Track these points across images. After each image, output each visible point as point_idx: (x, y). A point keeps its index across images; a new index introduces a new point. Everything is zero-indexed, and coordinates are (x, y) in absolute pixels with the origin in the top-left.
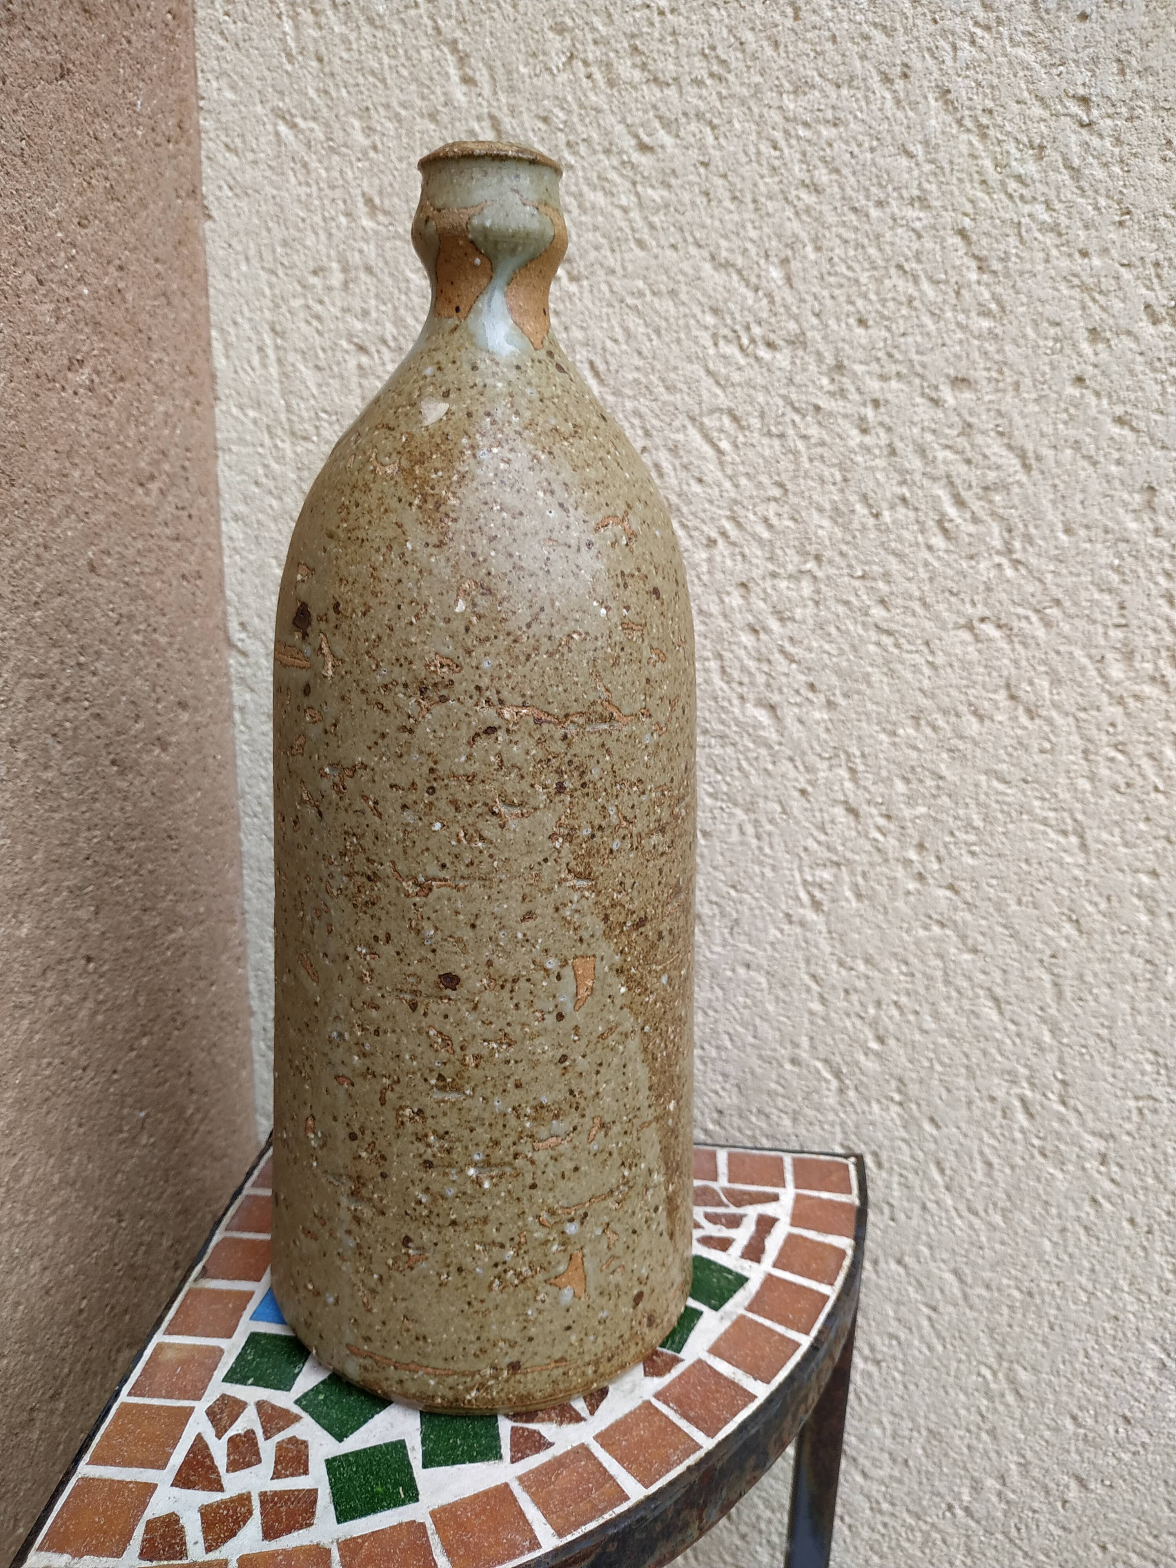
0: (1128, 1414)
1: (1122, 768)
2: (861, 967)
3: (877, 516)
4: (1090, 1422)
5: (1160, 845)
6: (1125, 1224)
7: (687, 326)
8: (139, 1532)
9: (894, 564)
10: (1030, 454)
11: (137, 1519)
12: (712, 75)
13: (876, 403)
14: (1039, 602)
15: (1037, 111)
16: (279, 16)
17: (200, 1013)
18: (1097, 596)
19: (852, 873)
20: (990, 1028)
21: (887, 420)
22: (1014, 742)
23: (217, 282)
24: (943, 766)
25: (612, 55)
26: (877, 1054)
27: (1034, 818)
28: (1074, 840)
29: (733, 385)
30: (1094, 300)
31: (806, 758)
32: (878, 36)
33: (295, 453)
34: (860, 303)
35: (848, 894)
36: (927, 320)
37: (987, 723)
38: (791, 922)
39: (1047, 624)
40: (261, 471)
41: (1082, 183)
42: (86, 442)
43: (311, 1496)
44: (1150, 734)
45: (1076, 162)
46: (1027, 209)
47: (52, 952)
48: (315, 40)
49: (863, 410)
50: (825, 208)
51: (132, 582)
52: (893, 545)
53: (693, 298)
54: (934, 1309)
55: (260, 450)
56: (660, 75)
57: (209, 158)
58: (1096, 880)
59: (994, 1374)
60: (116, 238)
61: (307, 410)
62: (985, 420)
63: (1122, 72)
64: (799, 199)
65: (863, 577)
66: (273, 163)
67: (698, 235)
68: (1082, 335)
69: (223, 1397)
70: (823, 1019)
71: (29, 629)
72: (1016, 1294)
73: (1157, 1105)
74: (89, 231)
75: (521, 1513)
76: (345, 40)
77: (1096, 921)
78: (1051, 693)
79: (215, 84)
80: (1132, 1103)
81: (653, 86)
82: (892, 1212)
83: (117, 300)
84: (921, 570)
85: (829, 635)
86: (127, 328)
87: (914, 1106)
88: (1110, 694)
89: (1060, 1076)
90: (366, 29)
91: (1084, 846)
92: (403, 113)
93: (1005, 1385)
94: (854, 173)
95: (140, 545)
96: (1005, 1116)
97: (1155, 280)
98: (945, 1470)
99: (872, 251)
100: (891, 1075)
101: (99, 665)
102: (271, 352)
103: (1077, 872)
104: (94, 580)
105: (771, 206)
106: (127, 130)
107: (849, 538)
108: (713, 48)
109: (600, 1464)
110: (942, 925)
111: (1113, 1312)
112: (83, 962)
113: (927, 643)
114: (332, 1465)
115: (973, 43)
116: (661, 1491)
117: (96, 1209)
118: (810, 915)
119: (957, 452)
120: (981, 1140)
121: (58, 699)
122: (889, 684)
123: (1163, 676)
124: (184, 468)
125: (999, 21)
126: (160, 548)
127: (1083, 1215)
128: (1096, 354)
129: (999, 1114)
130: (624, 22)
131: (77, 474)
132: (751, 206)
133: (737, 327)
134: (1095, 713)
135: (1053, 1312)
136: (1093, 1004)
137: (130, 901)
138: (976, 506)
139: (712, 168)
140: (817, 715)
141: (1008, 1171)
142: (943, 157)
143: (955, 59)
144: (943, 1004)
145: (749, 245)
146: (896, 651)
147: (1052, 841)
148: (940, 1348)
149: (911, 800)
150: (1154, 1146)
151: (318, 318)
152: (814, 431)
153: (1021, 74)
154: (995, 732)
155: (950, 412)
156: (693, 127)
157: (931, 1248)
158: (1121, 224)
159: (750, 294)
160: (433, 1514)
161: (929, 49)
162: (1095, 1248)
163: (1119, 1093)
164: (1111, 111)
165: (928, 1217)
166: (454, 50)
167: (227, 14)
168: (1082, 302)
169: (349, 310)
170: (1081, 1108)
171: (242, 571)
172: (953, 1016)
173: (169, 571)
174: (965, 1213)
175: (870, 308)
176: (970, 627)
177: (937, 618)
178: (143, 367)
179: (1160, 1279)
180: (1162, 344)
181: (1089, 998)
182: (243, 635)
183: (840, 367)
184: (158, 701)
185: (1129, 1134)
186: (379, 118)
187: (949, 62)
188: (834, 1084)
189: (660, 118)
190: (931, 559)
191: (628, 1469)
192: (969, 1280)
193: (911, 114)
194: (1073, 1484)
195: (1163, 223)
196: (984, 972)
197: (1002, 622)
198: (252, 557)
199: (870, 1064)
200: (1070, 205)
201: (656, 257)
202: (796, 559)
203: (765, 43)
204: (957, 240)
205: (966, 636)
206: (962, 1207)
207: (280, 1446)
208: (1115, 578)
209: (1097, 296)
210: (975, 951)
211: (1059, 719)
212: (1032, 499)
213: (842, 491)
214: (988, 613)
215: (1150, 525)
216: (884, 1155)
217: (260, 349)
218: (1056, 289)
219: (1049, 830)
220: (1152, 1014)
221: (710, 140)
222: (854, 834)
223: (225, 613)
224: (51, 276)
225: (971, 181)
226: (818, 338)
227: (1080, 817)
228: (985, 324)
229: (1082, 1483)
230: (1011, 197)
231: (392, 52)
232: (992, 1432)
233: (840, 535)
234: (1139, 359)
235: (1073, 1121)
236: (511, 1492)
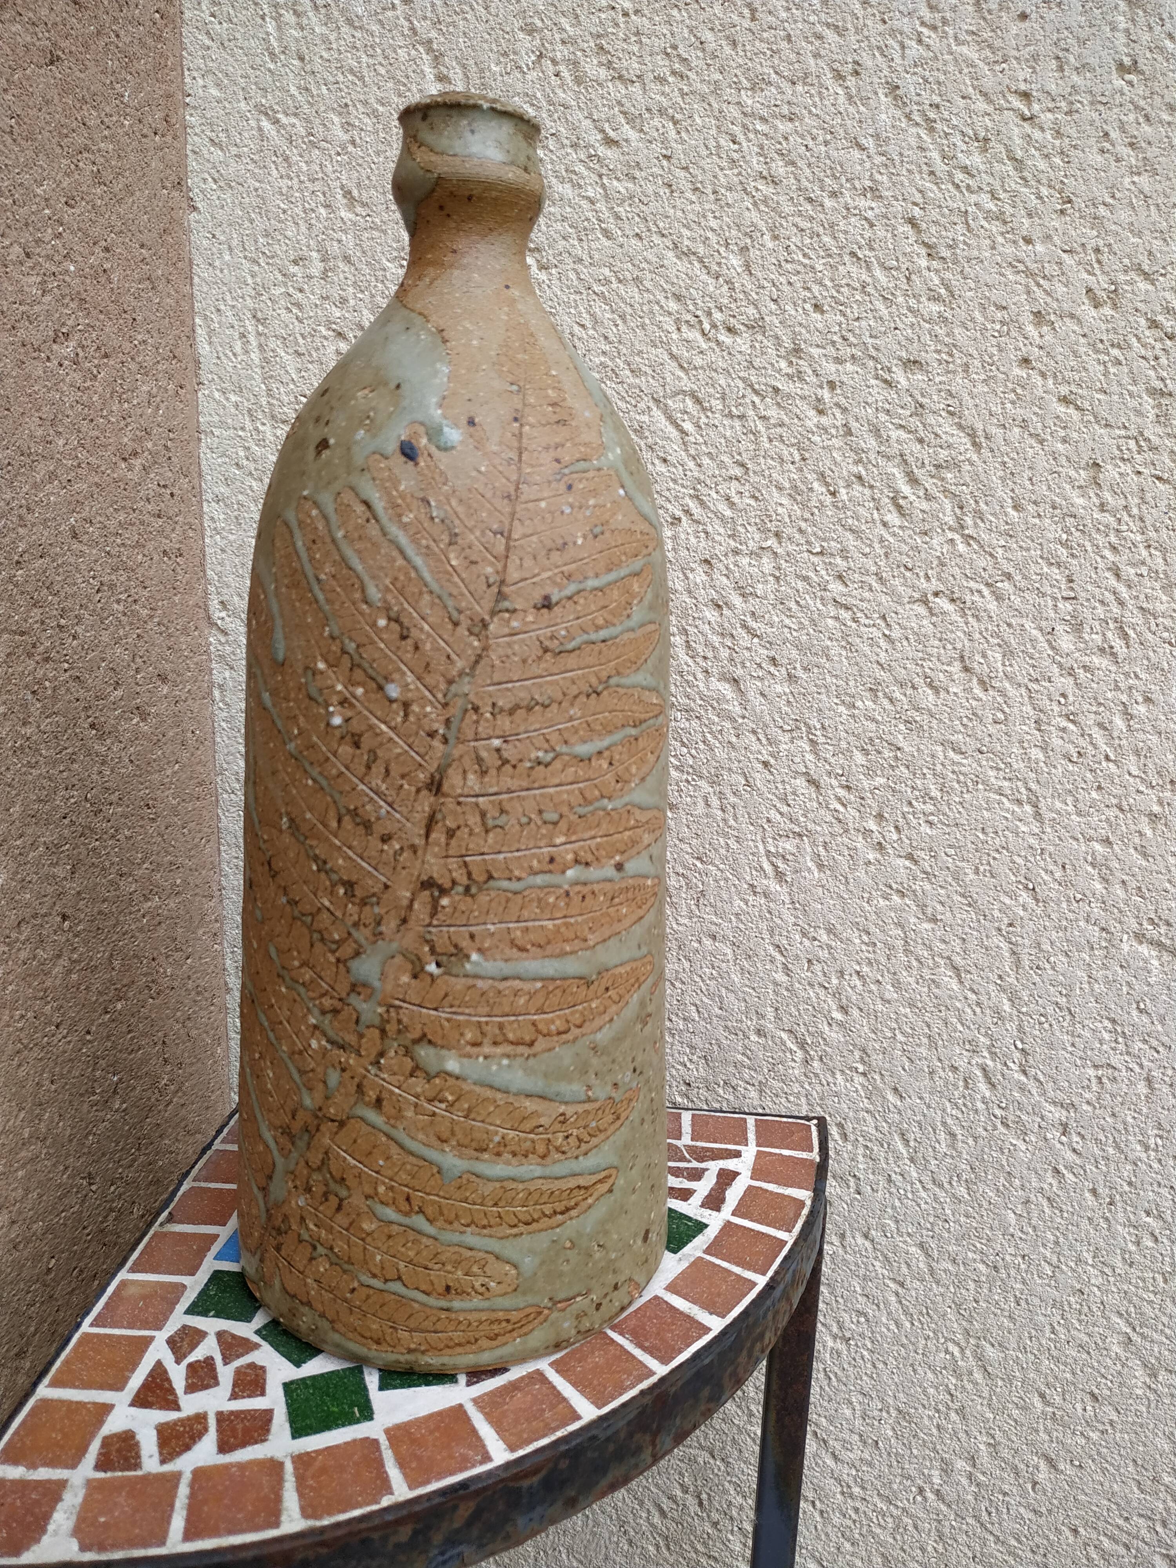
0: (1096, 1391)
1: (1073, 738)
2: (824, 937)
3: (833, 494)
4: (1058, 1400)
5: (1112, 813)
6: (1087, 1195)
7: (651, 312)
8: (95, 1447)
9: (850, 540)
10: (980, 433)
11: (93, 1435)
12: (674, 73)
13: (832, 385)
14: (990, 576)
15: (981, 105)
16: (263, 18)
17: (176, 984)
18: (1045, 569)
19: (814, 844)
20: (950, 997)
21: (843, 401)
22: (969, 713)
23: (201, 271)
24: (900, 737)
25: (579, 53)
26: (840, 1024)
27: (989, 788)
28: (1028, 808)
29: (696, 368)
30: (1039, 285)
31: (768, 731)
32: (831, 36)
33: (275, 435)
34: (816, 288)
35: (810, 864)
36: (880, 305)
37: (943, 694)
38: (755, 893)
39: (999, 598)
40: (242, 454)
41: (1026, 174)
42: (70, 412)
43: (266, 1416)
44: (1100, 704)
45: (1019, 154)
46: (973, 198)
47: (27, 905)
48: (297, 40)
49: (819, 392)
50: (782, 198)
51: (113, 552)
52: (850, 521)
53: (657, 285)
54: (902, 1285)
55: (241, 433)
56: (624, 72)
57: (195, 152)
58: (1052, 848)
59: (962, 1350)
60: (102, 220)
61: (287, 394)
62: (936, 402)
63: (1061, 69)
64: (757, 190)
65: (821, 553)
66: (256, 157)
67: (661, 225)
68: (1027, 318)
69: (185, 1327)
70: (787, 990)
71: (11, 587)
72: (982, 1267)
73: (1116, 1074)
74: (77, 211)
75: (474, 1431)
76: (325, 40)
77: (1050, 889)
78: (1004, 665)
79: (201, 82)
80: (1091, 1072)
81: (618, 83)
82: (857, 1185)
83: (103, 280)
84: (877, 545)
85: (790, 610)
86: (112, 307)
87: (877, 1077)
88: (1060, 666)
89: (1020, 1046)
90: (345, 29)
91: (1038, 815)
92: (381, 109)
93: (972, 1362)
94: (809, 165)
95: (122, 517)
96: (966, 1087)
97: (1096, 266)
98: (915, 1452)
99: (826, 239)
100: (854, 1045)
101: (79, 629)
102: (252, 338)
103: (1032, 841)
104: (76, 546)
105: (730, 197)
106: (114, 119)
107: (807, 515)
108: (675, 47)
109: (554, 1388)
110: (903, 895)
111: (1078, 1287)
112: (59, 919)
113: (884, 618)
114: (289, 1388)
115: (920, 42)
116: (614, 1412)
117: (66, 1168)
118: (774, 886)
119: (910, 432)
120: (944, 1110)
121: (37, 658)
122: (847, 658)
123: (1112, 647)
124: (166, 447)
125: (945, 22)
126: (142, 523)
127: (1046, 1186)
128: (1041, 336)
129: (961, 1083)
130: (591, 23)
131: (61, 442)
132: (712, 197)
133: (699, 313)
134: (1047, 684)
135: (1018, 1286)
136: (1050, 972)
137: (107, 863)
138: (929, 483)
139: (673, 161)
140: (779, 689)
141: (971, 1141)
142: (892, 149)
143: (903, 57)
144: (905, 974)
145: (710, 234)
146: (854, 625)
147: (1008, 810)
148: (908, 1325)
149: (869, 772)
150: (1114, 1115)
151: (298, 305)
152: (773, 413)
153: (966, 71)
154: (950, 704)
155: (903, 393)
156: (656, 122)
157: (897, 1222)
158: (1062, 212)
159: (710, 281)
160: (387, 1431)
161: (878, 48)
162: (1059, 1220)
163: (1079, 1062)
164: (1051, 105)
165: (893, 1190)
166: (430, 50)
167: (213, 15)
168: (1027, 286)
169: (328, 298)
170: (1041, 1077)
171: (223, 551)
172: (914, 986)
173: (150, 546)
174: (930, 1186)
175: (825, 293)
176: (925, 602)
177: (892, 593)
178: (127, 347)
179: (1123, 1251)
180: (1104, 327)
181: (1047, 966)
182: (223, 614)
183: (797, 351)
184: (137, 671)
185: (1088, 1103)
186: (358, 115)
187: (898, 60)
188: (800, 1055)
189: (624, 113)
190: (887, 536)
191: (582, 1392)
192: (936, 1254)
193: (862, 108)
194: (1043, 1465)
195: (1102, 211)
196: (944, 941)
197: (956, 596)
198: (232, 537)
199: (833, 1035)
200: (1014, 194)
201: (621, 246)
202: (757, 536)
203: (724, 43)
204: (907, 228)
205: (921, 610)
206: (926, 1179)
207: (238, 1372)
208: (1063, 552)
209: (1042, 282)
210: (934, 920)
211: (1011, 691)
212: (983, 477)
213: (801, 470)
214: (941, 587)
215: (1097, 502)
216: (849, 1127)
217: (243, 336)
218: (1003, 275)
219: (1005, 800)
220: (1107, 982)
221: (672, 134)
222: (815, 805)
223: (205, 591)
224: (38, 250)
225: (920, 172)
226: (776, 322)
227: (1033, 786)
228: (935, 308)
229: (1052, 1463)
230: (958, 187)
231: (371, 52)
232: (961, 1412)
233: (799, 512)
234: (1082, 340)
235: (1034, 1091)
236: (465, 1412)
